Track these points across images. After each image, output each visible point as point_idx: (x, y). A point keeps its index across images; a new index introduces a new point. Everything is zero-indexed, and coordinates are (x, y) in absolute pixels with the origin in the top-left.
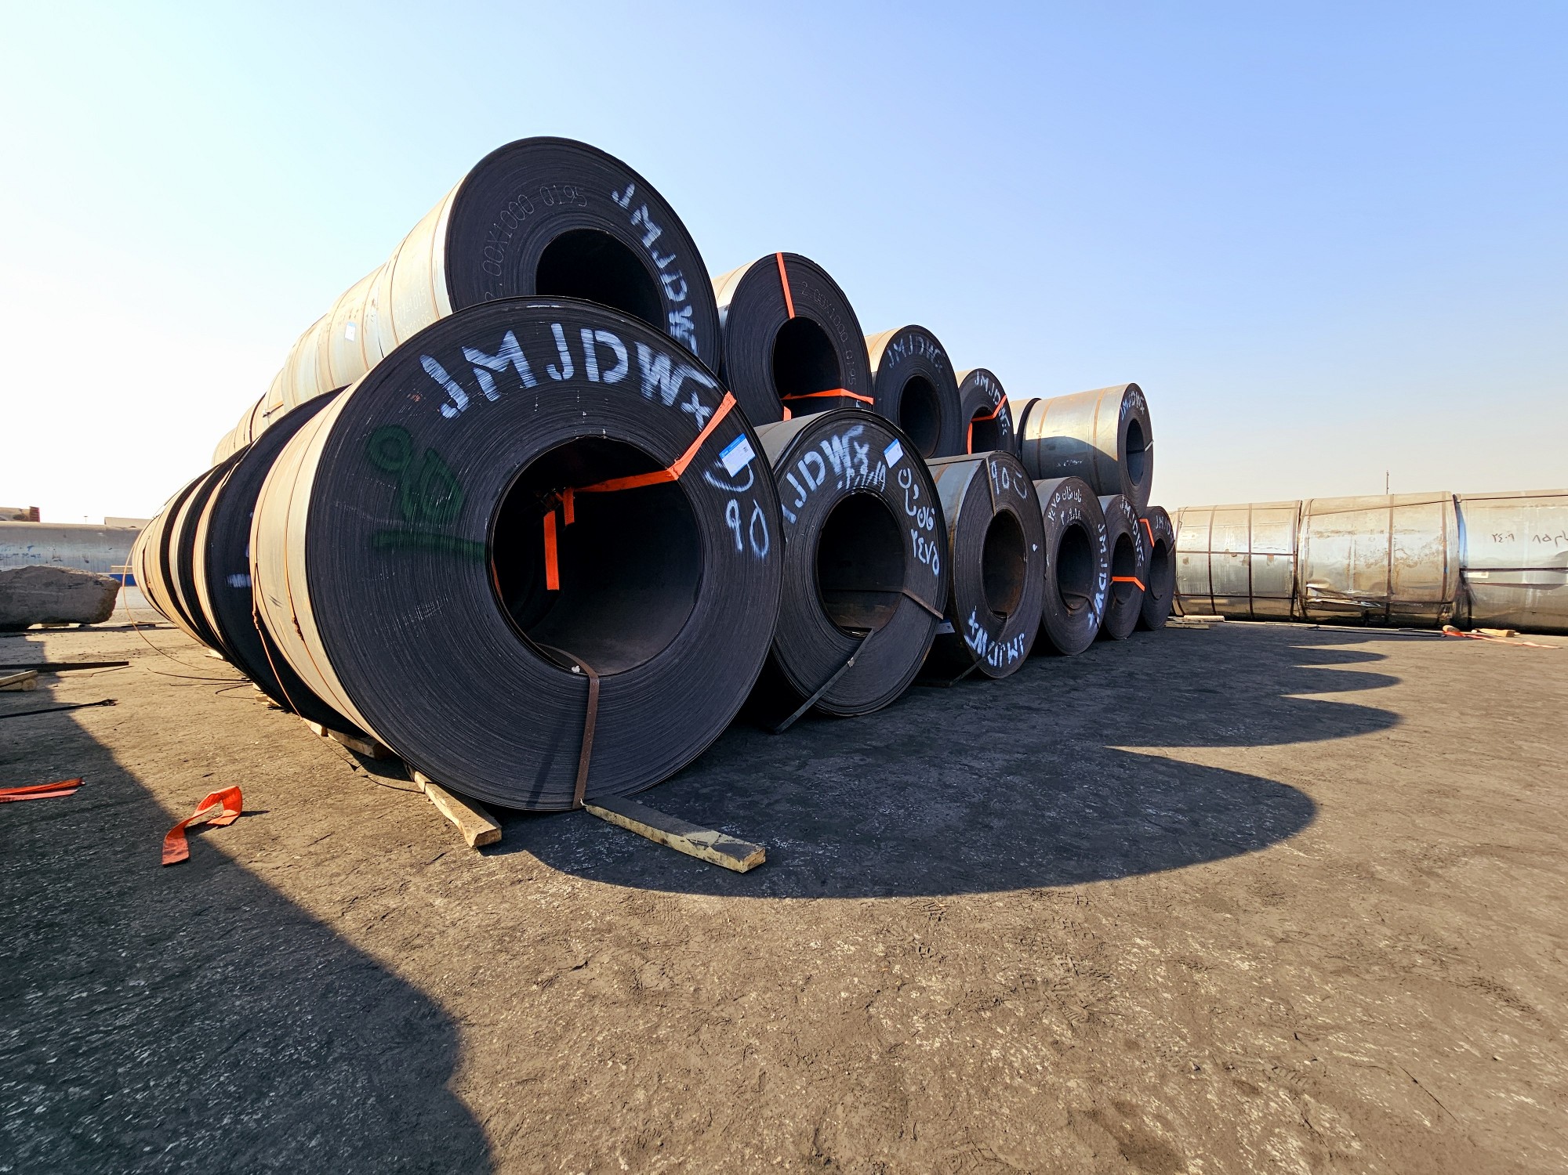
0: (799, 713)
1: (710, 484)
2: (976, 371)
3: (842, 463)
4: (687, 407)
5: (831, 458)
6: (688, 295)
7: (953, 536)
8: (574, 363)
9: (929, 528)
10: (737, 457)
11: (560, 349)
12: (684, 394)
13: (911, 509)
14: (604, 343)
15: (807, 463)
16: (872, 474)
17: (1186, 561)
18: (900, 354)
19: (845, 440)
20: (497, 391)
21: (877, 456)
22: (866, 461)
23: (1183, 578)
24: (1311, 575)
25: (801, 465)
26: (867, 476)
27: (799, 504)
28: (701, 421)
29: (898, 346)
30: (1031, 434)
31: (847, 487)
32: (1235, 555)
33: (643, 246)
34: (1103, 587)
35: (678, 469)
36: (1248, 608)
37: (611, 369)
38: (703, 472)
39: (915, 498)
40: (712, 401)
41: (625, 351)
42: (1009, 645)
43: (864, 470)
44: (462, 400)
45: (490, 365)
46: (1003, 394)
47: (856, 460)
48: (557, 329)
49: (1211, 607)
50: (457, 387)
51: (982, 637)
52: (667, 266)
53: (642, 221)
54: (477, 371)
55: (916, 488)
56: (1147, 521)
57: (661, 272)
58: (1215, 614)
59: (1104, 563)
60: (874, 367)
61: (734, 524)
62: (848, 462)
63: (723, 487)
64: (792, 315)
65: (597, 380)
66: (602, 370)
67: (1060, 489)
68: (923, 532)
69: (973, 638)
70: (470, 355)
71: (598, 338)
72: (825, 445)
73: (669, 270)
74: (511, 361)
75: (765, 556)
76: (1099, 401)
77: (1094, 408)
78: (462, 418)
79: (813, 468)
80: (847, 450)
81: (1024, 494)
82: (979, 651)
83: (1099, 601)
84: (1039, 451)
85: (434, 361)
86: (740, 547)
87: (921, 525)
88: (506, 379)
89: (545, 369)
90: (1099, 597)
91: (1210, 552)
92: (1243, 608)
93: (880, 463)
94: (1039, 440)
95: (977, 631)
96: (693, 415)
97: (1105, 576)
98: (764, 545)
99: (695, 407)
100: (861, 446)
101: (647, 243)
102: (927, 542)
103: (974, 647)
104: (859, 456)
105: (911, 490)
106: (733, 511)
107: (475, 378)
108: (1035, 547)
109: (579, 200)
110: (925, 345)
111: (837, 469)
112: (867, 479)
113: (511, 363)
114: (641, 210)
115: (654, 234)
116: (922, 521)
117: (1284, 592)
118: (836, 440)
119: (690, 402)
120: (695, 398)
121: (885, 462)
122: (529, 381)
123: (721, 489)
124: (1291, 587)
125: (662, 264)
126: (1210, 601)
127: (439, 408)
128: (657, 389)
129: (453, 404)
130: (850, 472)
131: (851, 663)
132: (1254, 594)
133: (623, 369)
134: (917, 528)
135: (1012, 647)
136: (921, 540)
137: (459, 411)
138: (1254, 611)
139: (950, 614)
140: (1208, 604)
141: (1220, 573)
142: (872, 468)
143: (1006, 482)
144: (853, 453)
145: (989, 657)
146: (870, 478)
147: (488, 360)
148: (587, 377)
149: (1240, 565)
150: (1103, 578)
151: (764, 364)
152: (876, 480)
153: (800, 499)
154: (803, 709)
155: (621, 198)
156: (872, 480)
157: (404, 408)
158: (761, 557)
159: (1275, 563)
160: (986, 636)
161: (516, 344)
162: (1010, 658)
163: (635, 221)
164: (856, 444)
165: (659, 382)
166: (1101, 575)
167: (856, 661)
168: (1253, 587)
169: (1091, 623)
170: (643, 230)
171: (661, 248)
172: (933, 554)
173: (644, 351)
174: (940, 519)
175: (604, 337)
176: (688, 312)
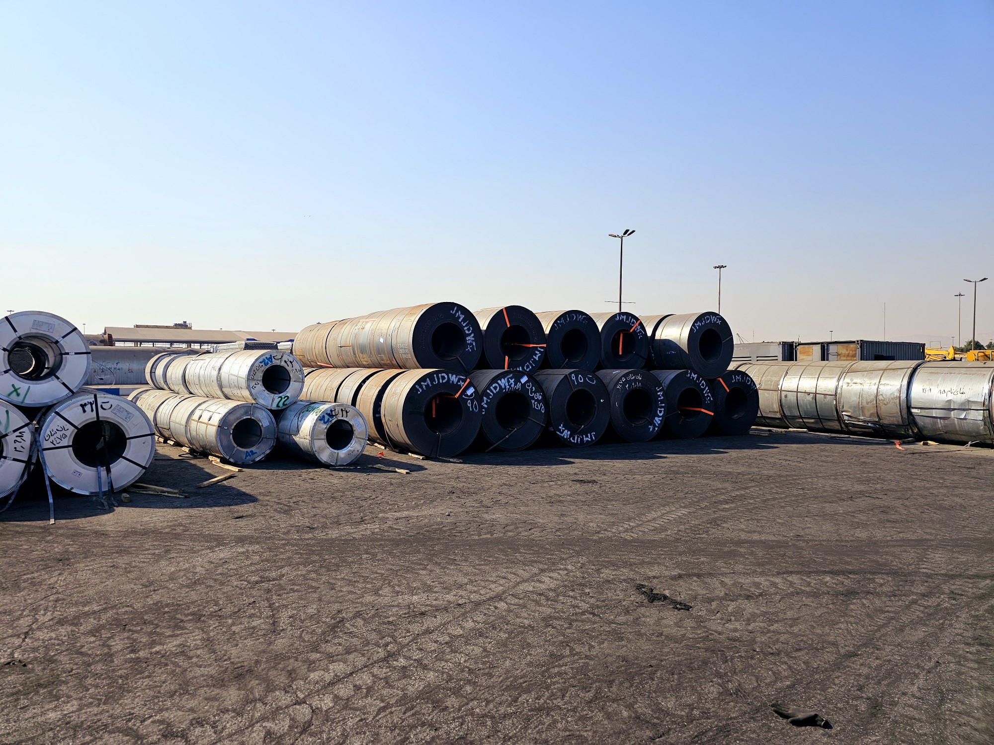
0: (491, 448)
1: (464, 398)
2: (616, 315)
3: (505, 385)
4: (459, 383)
5: (501, 384)
6: (472, 330)
7: (550, 401)
8: (438, 381)
9: (540, 399)
10: (470, 391)
12: (458, 381)
13: (531, 394)
14: (443, 376)
15: (493, 387)
18: (562, 324)
19: (506, 379)
21: (518, 381)
22: (514, 383)
23: (785, 406)
24: (843, 407)
25: (491, 388)
28: (462, 386)
29: (560, 321)
30: (657, 337)
31: (507, 391)
32: (809, 394)
33: (459, 322)
35: (457, 396)
36: (822, 425)
37: (444, 380)
38: (463, 396)
39: (533, 391)
40: (464, 381)
41: (447, 376)
42: (584, 436)
43: (513, 386)
45: (425, 384)
46: (637, 319)
47: (510, 384)
48: (435, 375)
49: (803, 424)
50: (421, 389)
51: (567, 433)
53: (458, 315)
54: (423, 386)
55: (533, 388)
56: (721, 379)
58: (805, 428)
59: (661, 404)
60: (547, 332)
61: (469, 405)
62: (507, 384)
63: (467, 398)
64: (509, 326)
65: (442, 383)
66: (442, 380)
67: (625, 376)
69: (562, 433)
70: (422, 383)
72: (499, 381)
73: (466, 326)
75: (477, 411)
77: (682, 326)
79: (495, 388)
80: (507, 382)
81: (594, 382)
82: (565, 437)
83: (657, 420)
85: (417, 386)
86: (471, 410)
88: (427, 386)
89: (433, 383)
91: (797, 392)
93: (519, 383)
94: (661, 339)
95: (563, 431)
96: (460, 385)
97: (662, 409)
98: (477, 409)
99: (461, 383)
101: (460, 320)
102: (539, 403)
103: (563, 436)
104: (511, 382)
105: (532, 389)
106: (469, 403)
108: (602, 401)
109: (442, 317)
110: (576, 316)
111: (503, 387)
112: (514, 388)
113: (428, 383)
114: (458, 313)
115: (462, 317)
116: (536, 397)
117: (833, 416)
118: (503, 380)
120: (461, 381)
121: (521, 382)
122: (431, 385)
124: (836, 414)
125: (464, 325)
126: (801, 420)
127: (418, 393)
128: (453, 381)
130: (508, 387)
131: (507, 437)
132: (820, 417)
133: (446, 379)
134: (534, 399)
135: (587, 436)
136: (536, 403)
137: (421, 393)
138: (825, 427)
139: (550, 424)
141: (802, 404)
142: (516, 384)
143: (581, 380)
144: (509, 382)
145: (571, 439)
148: (440, 382)
150: (660, 411)
151: (498, 343)
153: (490, 395)
155: (453, 312)
156: (516, 388)
157: (414, 394)
159: (827, 400)
160: (569, 433)
161: (429, 380)
162: (586, 441)
163: (456, 317)
164: (510, 380)
166: (659, 409)
167: (509, 437)
168: (819, 413)
169: (651, 430)
170: (459, 317)
171: (464, 320)
172: (541, 406)
173: (450, 375)
174: (544, 396)
175: (443, 374)
176: (472, 335)
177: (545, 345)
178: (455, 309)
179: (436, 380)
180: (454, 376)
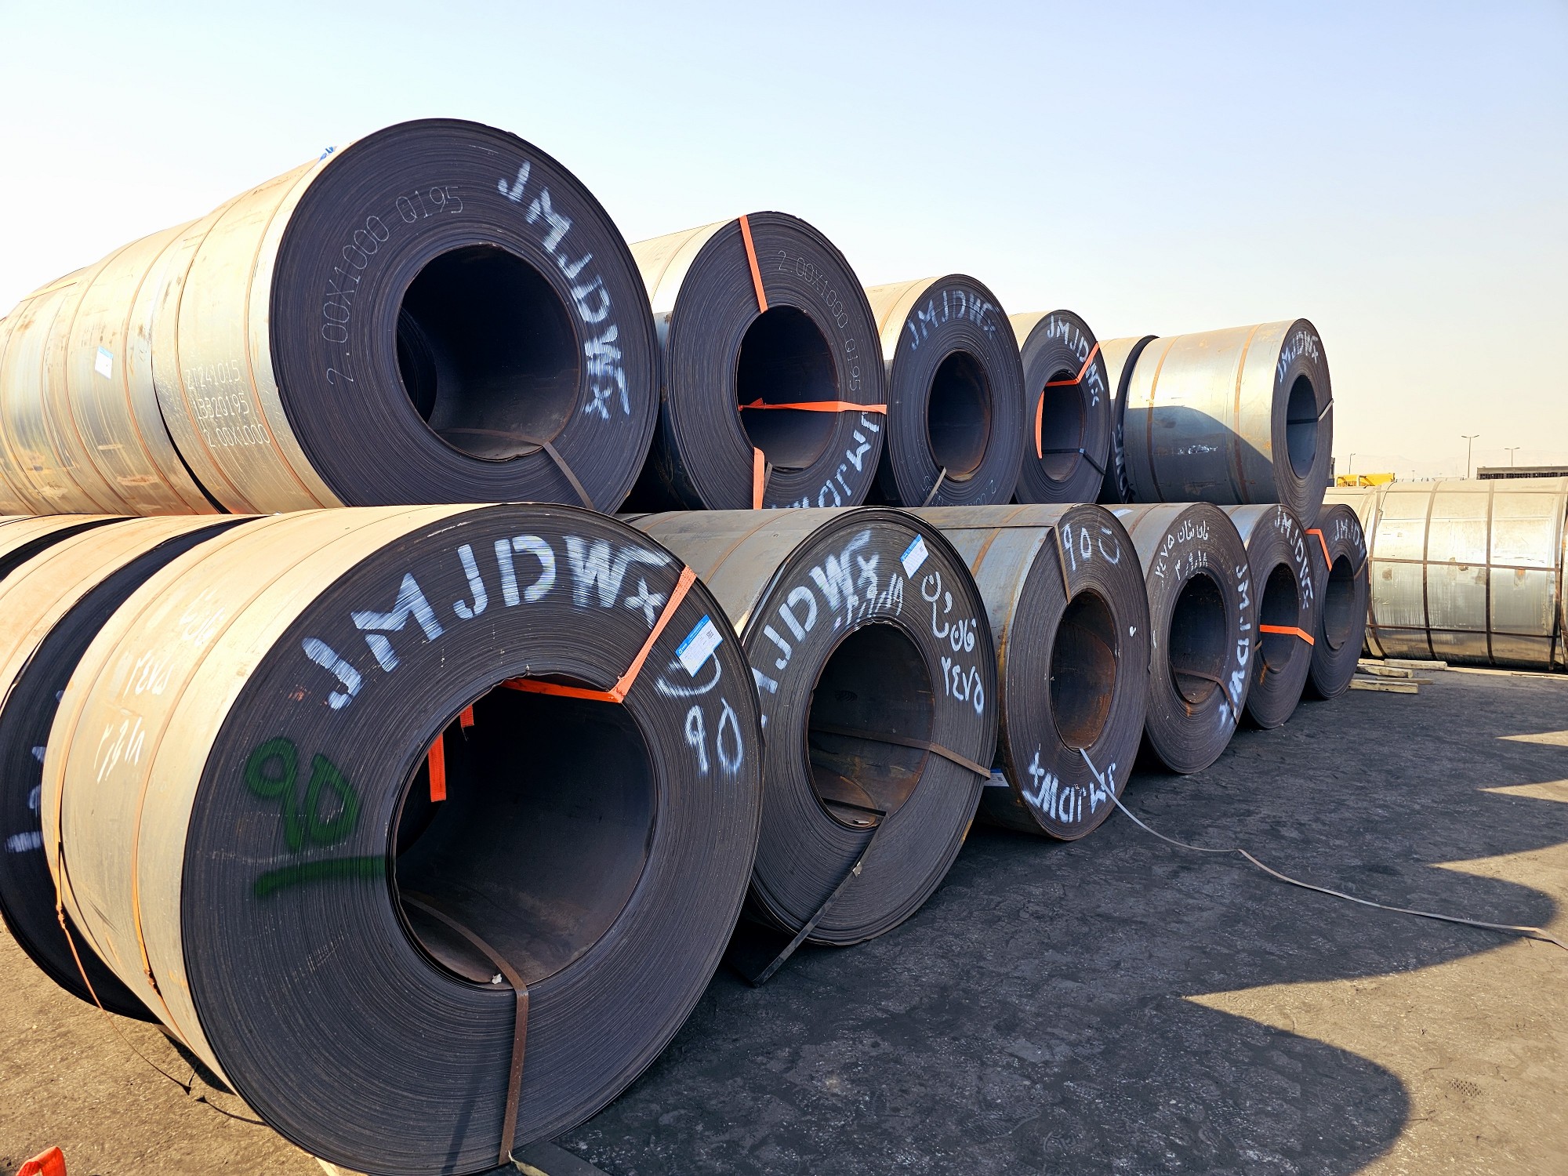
0: (785, 954)
1: (664, 696)
2: (1049, 316)
3: (841, 592)
4: (633, 602)
5: (826, 589)
6: (611, 311)
7: (1004, 652)
8: (487, 590)
9: (968, 649)
10: (699, 648)
11: (469, 576)
12: (629, 587)
13: (941, 629)
14: (523, 551)
15: (791, 605)
16: (883, 596)
17: (1388, 575)
18: (929, 324)
19: (845, 558)
20: (396, 655)
21: (891, 565)
22: (874, 580)
23: (1382, 602)
25: (784, 612)
26: (877, 599)
27: (781, 664)
28: (650, 614)
29: (925, 313)
30: (1137, 400)
31: (848, 622)
32: (1464, 567)
33: (545, 252)
34: (1243, 661)
35: (623, 685)
36: (1486, 650)
37: (533, 582)
38: (654, 681)
39: (946, 611)
40: (665, 582)
41: (550, 552)
42: (1092, 786)
43: (871, 593)
44: (352, 680)
45: (385, 627)
46: (1092, 341)
47: (860, 582)
48: (466, 552)
49: (1426, 646)
50: (348, 665)
51: (1050, 785)
52: (580, 274)
53: (542, 216)
54: (370, 639)
55: (948, 597)
56: (1319, 532)
57: (571, 284)
58: (1434, 659)
59: (1245, 623)
60: (888, 353)
61: (695, 738)
62: (849, 587)
63: (681, 693)
64: (764, 308)
65: (517, 603)
66: (522, 586)
67: (1175, 527)
68: (960, 658)
69: (1036, 792)
70: (362, 621)
71: (516, 547)
72: (816, 573)
73: (583, 279)
74: (411, 612)
75: (738, 769)
76: (1245, 351)
77: (1237, 363)
78: (357, 703)
79: (801, 611)
80: (847, 572)
81: (1114, 555)
82: (1046, 807)
83: (1237, 684)
84: (1149, 429)
85: (319, 642)
86: (705, 767)
87: (956, 648)
88: (406, 639)
89: (452, 608)
90: (1237, 677)
91: (1425, 562)
92: (1478, 648)
93: (895, 576)
94: (1151, 409)
95: (1041, 779)
96: (640, 610)
97: (1246, 642)
98: (736, 756)
99: (646, 599)
100: (867, 560)
101: (550, 245)
102: (965, 670)
103: (1037, 802)
104: (864, 574)
105: (942, 601)
106: (695, 721)
107: (367, 649)
108: (1132, 631)
109: (452, 204)
110: (968, 301)
111: (834, 602)
112: (876, 603)
113: (411, 614)
114: (539, 197)
115: (560, 227)
116: (957, 642)
117: (1541, 627)
118: (831, 563)
119: (636, 594)
120: (643, 586)
121: (902, 572)
122: (433, 631)
123: (679, 697)
124: (1551, 620)
125: (572, 273)
126: (1425, 636)
127: (327, 700)
128: (594, 590)
129: (343, 690)
130: (852, 601)
131: (857, 870)
132: (1494, 629)
133: (548, 579)
134: (949, 653)
135: (1097, 787)
136: (957, 669)
137: (350, 696)
138: (1494, 654)
139: (1001, 760)
140: (1422, 641)
141: (1440, 596)
142: (883, 586)
143: (1086, 548)
144: (856, 572)
145: (1061, 811)
146: (881, 601)
147: (382, 620)
148: (503, 601)
149: (1472, 583)
150: (1243, 648)
151: (724, 390)
152: (889, 601)
153: (783, 656)
154: (792, 947)
155: (510, 188)
156: (884, 603)
157: (285, 713)
158: (732, 773)
159: (1528, 581)
160: (1055, 783)
161: (417, 588)
162: (1093, 805)
163: (532, 218)
164: (860, 560)
165: (596, 580)
166: (1241, 643)
167: (863, 865)
168: (1492, 617)
169: (1224, 718)
170: (543, 228)
171: (570, 247)
172: (974, 684)
173: (574, 545)
174: (984, 632)
175: (524, 543)
176: (612, 334)
177: (883, 409)
178: (524, 173)
179: (477, 587)
180: (602, 551)
